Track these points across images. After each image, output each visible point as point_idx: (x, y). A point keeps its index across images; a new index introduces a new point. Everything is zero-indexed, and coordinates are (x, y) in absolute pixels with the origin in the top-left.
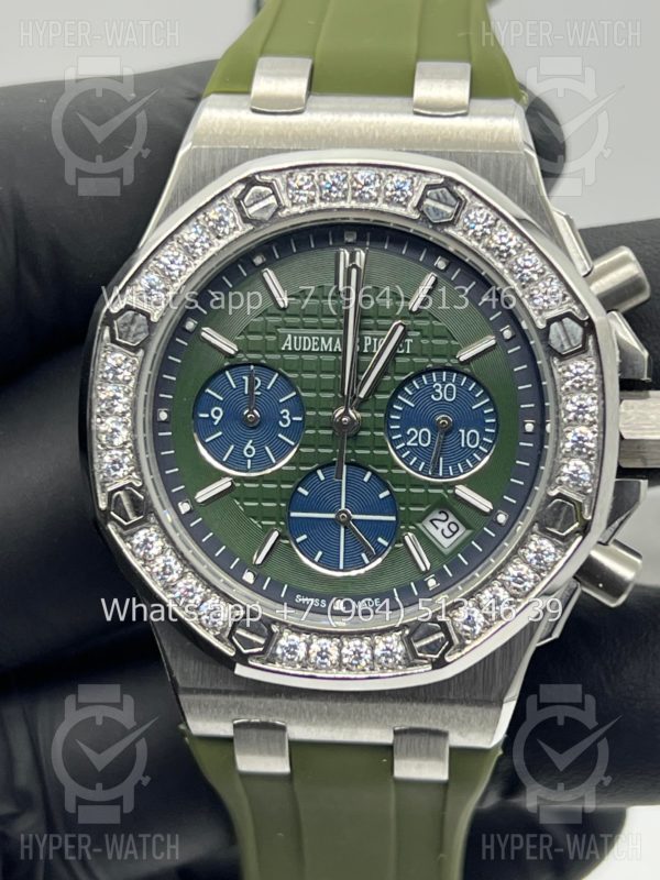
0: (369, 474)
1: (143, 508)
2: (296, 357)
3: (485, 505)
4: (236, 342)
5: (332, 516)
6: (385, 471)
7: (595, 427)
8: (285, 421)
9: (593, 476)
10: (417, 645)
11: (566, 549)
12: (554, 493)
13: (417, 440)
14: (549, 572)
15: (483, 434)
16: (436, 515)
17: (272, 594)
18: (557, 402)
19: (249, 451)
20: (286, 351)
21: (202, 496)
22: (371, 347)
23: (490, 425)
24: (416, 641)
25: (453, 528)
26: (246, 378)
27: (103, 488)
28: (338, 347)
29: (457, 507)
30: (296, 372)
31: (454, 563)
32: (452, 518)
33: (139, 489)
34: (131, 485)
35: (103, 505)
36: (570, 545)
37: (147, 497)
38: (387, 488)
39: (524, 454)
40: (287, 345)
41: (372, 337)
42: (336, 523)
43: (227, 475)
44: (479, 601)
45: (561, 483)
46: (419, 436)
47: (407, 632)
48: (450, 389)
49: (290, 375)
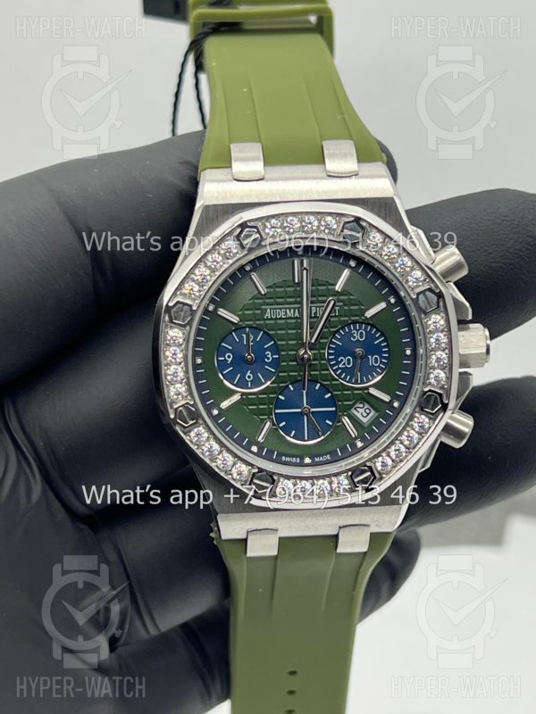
0: (318, 385)
1: (195, 416)
2: (272, 322)
3: (386, 398)
4: (238, 316)
5: (299, 410)
6: (328, 383)
7: (447, 351)
8: (268, 359)
9: (447, 378)
10: (356, 480)
11: (435, 420)
12: (426, 389)
13: (344, 364)
14: (427, 433)
15: (382, 357)
16: (358, 405)
17: (268, 457)
18: (425, 338)
19: (249, 377)
20: (267, 319)
21: (225, 405)
22: (316, 313)
23: (385, 352)
24: (356, 477)
25: (368, 411)
26: (244, 336)
27: (172, 407)
28: (297, 314)
29: (370, 399)
30: (273, 330)
31: (371, 432)
32: (367, 406)
33: (192, 405)
34: (187, 403)
35: (172, 416)
36: (437, 417)
37: (197, 409)
38: (329, 392)
39: (406, 367)
40: (268, 315)
41: (316, 307)
42: (301, 414)
43: (237, 392)
44: (389, 452)
45: (430, 383)
46: (345, 361)
47: (350, 473)
48: (361, 333)
49: (270, 332)
